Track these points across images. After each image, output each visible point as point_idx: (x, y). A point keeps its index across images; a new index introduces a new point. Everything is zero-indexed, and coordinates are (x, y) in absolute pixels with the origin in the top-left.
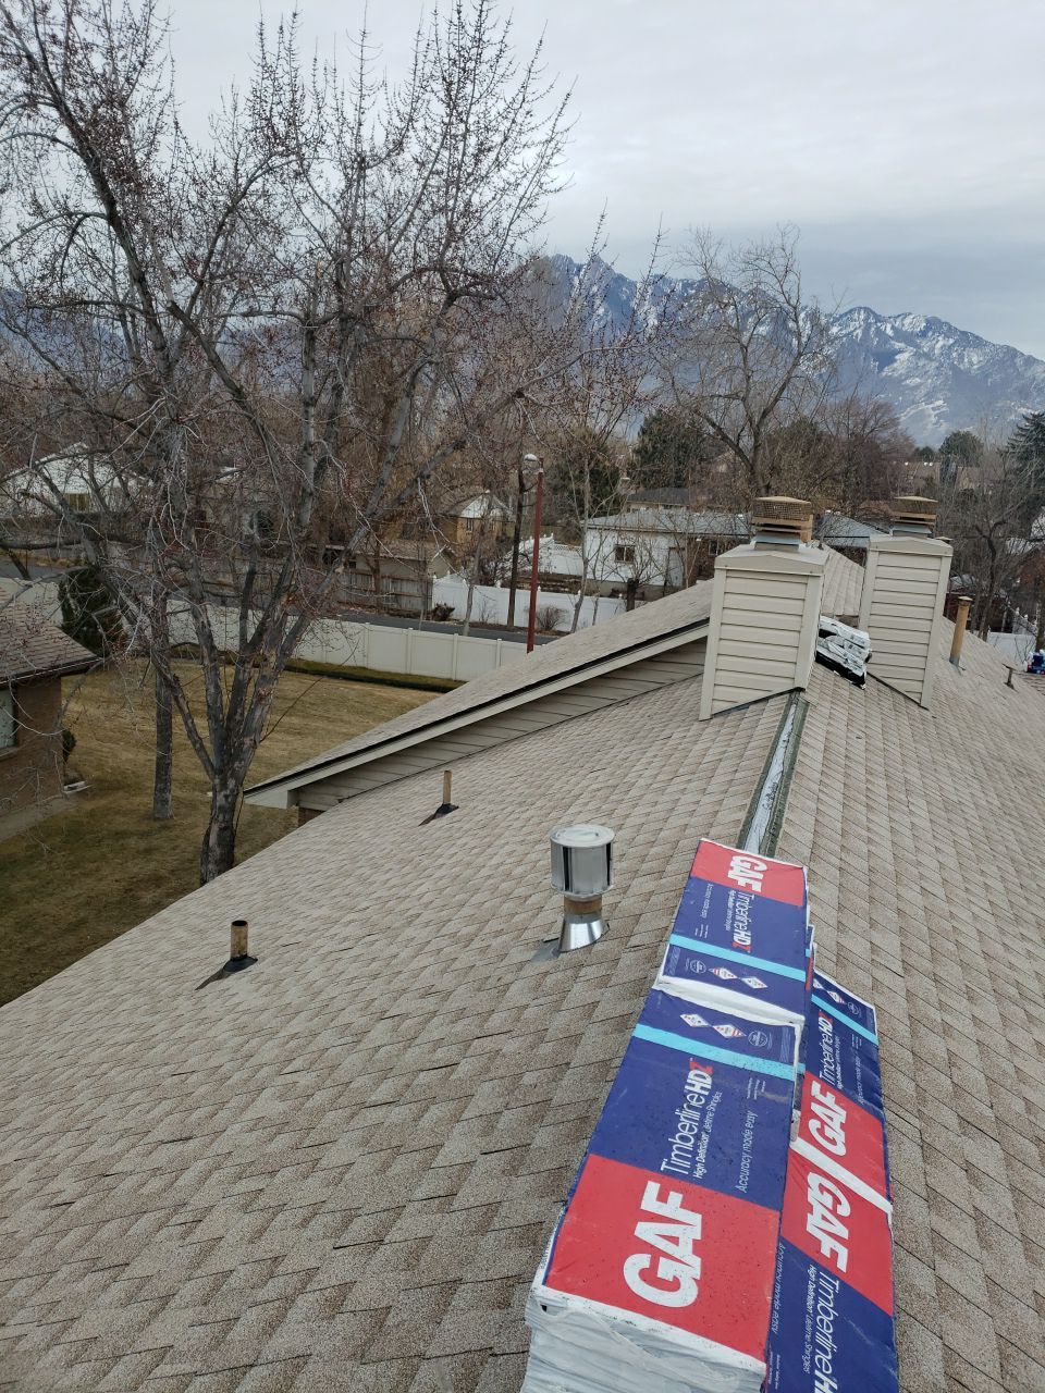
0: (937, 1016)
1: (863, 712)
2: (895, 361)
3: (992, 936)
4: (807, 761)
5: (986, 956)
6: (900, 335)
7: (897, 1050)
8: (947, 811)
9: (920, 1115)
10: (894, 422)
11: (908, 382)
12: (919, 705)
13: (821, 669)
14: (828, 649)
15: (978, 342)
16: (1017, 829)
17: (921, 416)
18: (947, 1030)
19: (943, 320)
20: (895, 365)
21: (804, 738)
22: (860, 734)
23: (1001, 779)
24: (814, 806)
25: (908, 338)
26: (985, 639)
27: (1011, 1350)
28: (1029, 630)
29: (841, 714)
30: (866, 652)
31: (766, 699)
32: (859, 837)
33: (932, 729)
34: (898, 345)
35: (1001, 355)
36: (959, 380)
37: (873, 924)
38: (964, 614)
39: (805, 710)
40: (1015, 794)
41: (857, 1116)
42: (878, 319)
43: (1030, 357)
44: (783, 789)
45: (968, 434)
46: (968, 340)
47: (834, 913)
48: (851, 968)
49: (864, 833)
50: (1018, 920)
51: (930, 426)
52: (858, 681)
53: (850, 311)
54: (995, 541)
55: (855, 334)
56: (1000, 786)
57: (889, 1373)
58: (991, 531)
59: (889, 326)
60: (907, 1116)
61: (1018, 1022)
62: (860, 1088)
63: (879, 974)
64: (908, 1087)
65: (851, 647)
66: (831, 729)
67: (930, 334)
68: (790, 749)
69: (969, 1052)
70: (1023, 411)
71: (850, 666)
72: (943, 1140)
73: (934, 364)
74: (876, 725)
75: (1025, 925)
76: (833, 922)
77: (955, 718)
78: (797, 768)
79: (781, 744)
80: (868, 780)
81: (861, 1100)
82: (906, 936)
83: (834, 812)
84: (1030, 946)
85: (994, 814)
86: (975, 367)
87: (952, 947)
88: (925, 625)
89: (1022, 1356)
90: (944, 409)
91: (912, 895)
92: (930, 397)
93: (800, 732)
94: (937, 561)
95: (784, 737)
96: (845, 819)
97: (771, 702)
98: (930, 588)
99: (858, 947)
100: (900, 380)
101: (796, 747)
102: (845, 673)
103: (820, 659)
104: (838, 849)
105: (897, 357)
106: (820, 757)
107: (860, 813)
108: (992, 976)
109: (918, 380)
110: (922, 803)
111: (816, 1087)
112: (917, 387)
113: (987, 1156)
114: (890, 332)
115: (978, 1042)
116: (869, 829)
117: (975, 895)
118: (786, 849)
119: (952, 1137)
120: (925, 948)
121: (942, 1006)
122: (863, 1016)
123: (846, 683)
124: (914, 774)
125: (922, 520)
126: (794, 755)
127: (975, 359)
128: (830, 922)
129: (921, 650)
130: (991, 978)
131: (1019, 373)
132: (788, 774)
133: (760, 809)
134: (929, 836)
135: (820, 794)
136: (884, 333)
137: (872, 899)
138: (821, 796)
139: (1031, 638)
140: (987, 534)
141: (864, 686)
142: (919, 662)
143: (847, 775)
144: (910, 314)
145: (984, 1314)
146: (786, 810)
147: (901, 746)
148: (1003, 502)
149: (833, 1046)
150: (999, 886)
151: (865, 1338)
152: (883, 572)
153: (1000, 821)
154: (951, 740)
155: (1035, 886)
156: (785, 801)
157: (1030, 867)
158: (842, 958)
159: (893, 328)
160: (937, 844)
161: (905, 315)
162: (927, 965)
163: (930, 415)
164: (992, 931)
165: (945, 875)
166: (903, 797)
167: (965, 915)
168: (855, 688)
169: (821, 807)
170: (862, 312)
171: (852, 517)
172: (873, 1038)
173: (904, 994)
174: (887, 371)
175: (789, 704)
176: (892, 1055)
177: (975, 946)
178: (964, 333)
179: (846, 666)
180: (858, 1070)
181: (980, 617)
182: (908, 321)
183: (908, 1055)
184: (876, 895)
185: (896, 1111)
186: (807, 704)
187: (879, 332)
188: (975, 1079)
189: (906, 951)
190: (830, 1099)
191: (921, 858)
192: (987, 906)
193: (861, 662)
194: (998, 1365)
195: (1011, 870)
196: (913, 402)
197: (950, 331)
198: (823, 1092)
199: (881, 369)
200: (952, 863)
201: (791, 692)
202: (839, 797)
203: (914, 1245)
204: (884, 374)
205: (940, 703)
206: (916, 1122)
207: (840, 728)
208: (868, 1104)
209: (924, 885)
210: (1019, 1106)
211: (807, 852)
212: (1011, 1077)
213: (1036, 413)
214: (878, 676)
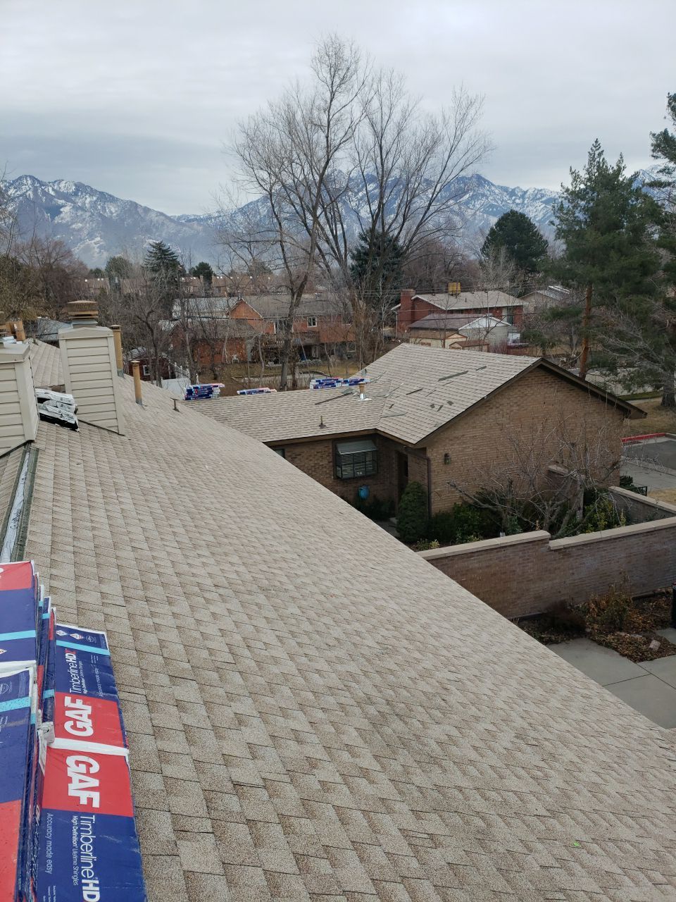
0: (149, 621)
1: (80, 447)
2: (61, 212)
3: (181, 562)
4: (41, 489)
5: (178, 574)
6: (60, 195)
7: (126, 653)
8: (145, 495)
9: (145, 686)
10: (69, 253)
11: (74, 226)
12: (118, 434)
13: (46, 425)
14: (47, 410)
15: (112, 199)
16: (189, 494)
17: (88, 249)
18: (157, 627)
19: (86, 185)
20: (62, 215)
21: (38, 473)
22: (79, 461)
23: (177, 467)
24: (50, 517)
25: (66, 197)
26: (161, 386)
27: (212, 795)
28: (184, 375)
29: (64, 451)
30: (74, 407)
31: (7, 454)
32: (86, 528)
33: (129, 447)
34: (61, 202)
35: (128, 206)
36: (106, 224)
37: (101, 580)
38: (137, 371)
39: (37, 455)
40: (186, 474)
41: (99, 706)
42: (42, 184)
43: (146, 207)
44: (26, 511)
45: (120, 258)
46: (105, 197)
47: (73, 582)
48: (88, 613)
49: (89, 524)
50: (195, 547)
51: (96, 255)
52: (73, 427)
53: (20, 178)
54: (150, 323)
55: (28, 194)
56: (177, 471)
57: (134, 852)
58: (147, 318)
59: (50, 189)
60: (137, 690)
61: (201, 606)
62: (100, 688)
63: (108, 610)
64: (135, 672)
65: (62, 406)
66: (57, 463)
67: (80, 194)
68: (28, 483)
69: (172, 636)
70: (151, 241)
71: (65, 418)
72: (161, 694)
73: (88, 214)
74: (90, 454)
75: (199, 548)
76: (73, 588)
77: (144, 436)
78: (34, 494)
79: (21, 481)
80: (88, 490)
81: (101, 694)
82: (125, 581)
83: (65, 517)
84: (204, 560)
85: (174, 489)
86: (114, 214)
87: (156, 577)
88: (109, 383)
89: (219, 794)
90: (101, 243)
91: (127, 554)
92: (91, 236)
93: (34, 470)
94: (105, 340)
95: (23, 476)
96: (74, 520)
97: (12, 455)
98: (105, 359)
99: (91, 598)
100: (67, 226)
101: (32, 480)
102: (63, 424)
103: (43, 418)
104: (70, 540)
105: (62, 210)
106: (51, 483)
107: (85, 513)
108: (182, 585)
109: (80, 225)
110: (127, 495)
111: (68, 700)
112: (80, 230)
113: (188, 692)
114: (52, 193)
115: (178, 627)
116: (92, 521)
117: (167, 540)
118: (32, 552)
119: (166, 690)
120: (139, 584)
121: (153, 614)
122: (98, 641)
123: (66, 430)
124: (120, 479)
125: (90, 315)
126: (31, 488)
127: (113, 210)
128: (71, 590)
129: (110, 399)
130: (182, 586)
131: (142, 218)
132: (28, 502)
133: (9, 529)
134: (134, 514)
135: (54, 508)
136: (48, 193)
137: (98, 565)
138: (55, 509)
139: (187, 379)
140: (145, 319)
141: (78, 430)
142: (111, 407)
143: (72, 491)
144: (63, 180)
145: (194, 783)
146: (29, 526)
147: (109, 463)
148: (149, 298)
149: (78, 669)
150: (182, 530)
151: (116, 840)
152: (72, 352)
153: (179, 492)
154: (143, 451)
155: (203, 524)
156: (27, 520)
157: (200, 513)
158: (80, 609)
159: (53, 190)
160: (140, 517)
161: (60, 181)
162: (141, 593)
163: (94, 248)
164: (180, 558)
165: (147, 535)
166: (114, 494)
167: (163, 555)
168: (73, 433)
169: (55, 516)
170: (29, 179)
171: (57, 319)
172: (106, 652)
173: (126, 617)
174: (57, 220)
175: (25, 453)
176: (122, 657)
177: (170, 571)
178: (102, 193)
179: (62, 419)
180: (97, 676)
181: (155, 372)
182: (62, 185)
183: (134, 653)
184: (101, 561)
185: (127, 690)
186: (38, 450)
187: (45, 194)
188: (177, 649)
189: (126, 589)
190: (79, 703)
191: (130, 529)
192: (176, 545)
193: (72, 414)
194: (205, 808)
195: (188, 518)
196: (81, 240)
197: (92, 192)
198: (73, 701)
199: (53, 218)
200: (151, 526)
201: (24, 444)
202: (69, 506)
203: (148, 766)
204: (56, 222)
205: (132, 429)
206: (142, 692)
207: (65, 460)
208: (107, 694)
209: (133, 544)
210: (205, 654)
211: (48, 549)
212: (199, 639)
213: (157, 242)
214: (87, 421)
